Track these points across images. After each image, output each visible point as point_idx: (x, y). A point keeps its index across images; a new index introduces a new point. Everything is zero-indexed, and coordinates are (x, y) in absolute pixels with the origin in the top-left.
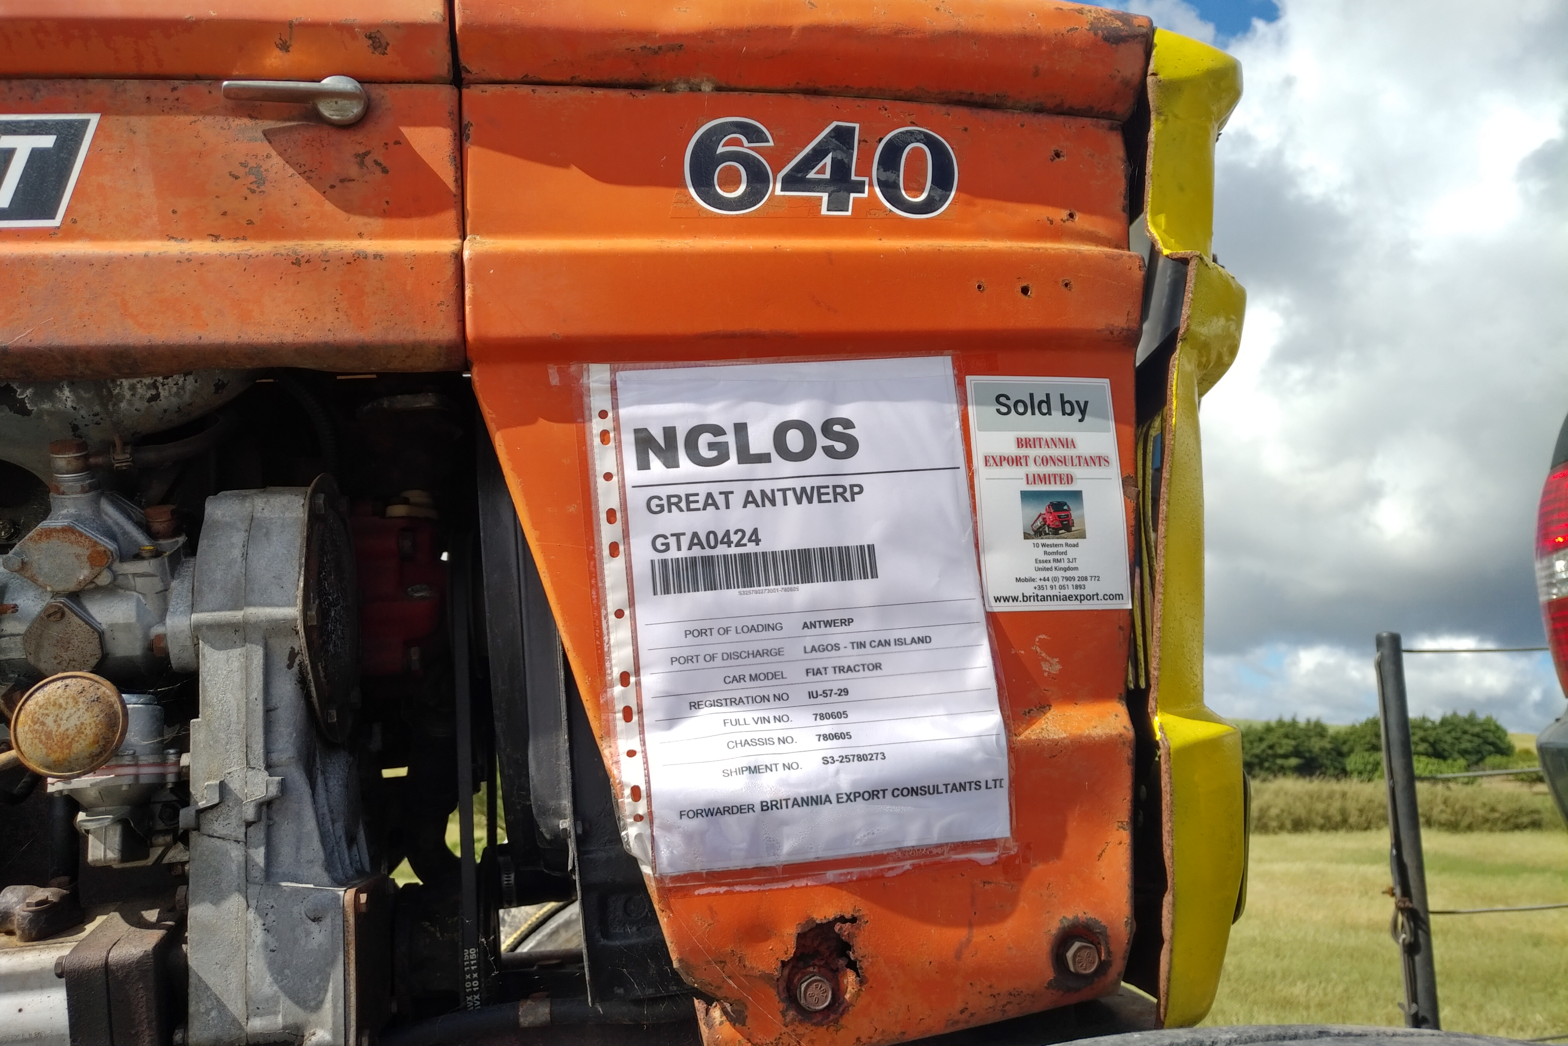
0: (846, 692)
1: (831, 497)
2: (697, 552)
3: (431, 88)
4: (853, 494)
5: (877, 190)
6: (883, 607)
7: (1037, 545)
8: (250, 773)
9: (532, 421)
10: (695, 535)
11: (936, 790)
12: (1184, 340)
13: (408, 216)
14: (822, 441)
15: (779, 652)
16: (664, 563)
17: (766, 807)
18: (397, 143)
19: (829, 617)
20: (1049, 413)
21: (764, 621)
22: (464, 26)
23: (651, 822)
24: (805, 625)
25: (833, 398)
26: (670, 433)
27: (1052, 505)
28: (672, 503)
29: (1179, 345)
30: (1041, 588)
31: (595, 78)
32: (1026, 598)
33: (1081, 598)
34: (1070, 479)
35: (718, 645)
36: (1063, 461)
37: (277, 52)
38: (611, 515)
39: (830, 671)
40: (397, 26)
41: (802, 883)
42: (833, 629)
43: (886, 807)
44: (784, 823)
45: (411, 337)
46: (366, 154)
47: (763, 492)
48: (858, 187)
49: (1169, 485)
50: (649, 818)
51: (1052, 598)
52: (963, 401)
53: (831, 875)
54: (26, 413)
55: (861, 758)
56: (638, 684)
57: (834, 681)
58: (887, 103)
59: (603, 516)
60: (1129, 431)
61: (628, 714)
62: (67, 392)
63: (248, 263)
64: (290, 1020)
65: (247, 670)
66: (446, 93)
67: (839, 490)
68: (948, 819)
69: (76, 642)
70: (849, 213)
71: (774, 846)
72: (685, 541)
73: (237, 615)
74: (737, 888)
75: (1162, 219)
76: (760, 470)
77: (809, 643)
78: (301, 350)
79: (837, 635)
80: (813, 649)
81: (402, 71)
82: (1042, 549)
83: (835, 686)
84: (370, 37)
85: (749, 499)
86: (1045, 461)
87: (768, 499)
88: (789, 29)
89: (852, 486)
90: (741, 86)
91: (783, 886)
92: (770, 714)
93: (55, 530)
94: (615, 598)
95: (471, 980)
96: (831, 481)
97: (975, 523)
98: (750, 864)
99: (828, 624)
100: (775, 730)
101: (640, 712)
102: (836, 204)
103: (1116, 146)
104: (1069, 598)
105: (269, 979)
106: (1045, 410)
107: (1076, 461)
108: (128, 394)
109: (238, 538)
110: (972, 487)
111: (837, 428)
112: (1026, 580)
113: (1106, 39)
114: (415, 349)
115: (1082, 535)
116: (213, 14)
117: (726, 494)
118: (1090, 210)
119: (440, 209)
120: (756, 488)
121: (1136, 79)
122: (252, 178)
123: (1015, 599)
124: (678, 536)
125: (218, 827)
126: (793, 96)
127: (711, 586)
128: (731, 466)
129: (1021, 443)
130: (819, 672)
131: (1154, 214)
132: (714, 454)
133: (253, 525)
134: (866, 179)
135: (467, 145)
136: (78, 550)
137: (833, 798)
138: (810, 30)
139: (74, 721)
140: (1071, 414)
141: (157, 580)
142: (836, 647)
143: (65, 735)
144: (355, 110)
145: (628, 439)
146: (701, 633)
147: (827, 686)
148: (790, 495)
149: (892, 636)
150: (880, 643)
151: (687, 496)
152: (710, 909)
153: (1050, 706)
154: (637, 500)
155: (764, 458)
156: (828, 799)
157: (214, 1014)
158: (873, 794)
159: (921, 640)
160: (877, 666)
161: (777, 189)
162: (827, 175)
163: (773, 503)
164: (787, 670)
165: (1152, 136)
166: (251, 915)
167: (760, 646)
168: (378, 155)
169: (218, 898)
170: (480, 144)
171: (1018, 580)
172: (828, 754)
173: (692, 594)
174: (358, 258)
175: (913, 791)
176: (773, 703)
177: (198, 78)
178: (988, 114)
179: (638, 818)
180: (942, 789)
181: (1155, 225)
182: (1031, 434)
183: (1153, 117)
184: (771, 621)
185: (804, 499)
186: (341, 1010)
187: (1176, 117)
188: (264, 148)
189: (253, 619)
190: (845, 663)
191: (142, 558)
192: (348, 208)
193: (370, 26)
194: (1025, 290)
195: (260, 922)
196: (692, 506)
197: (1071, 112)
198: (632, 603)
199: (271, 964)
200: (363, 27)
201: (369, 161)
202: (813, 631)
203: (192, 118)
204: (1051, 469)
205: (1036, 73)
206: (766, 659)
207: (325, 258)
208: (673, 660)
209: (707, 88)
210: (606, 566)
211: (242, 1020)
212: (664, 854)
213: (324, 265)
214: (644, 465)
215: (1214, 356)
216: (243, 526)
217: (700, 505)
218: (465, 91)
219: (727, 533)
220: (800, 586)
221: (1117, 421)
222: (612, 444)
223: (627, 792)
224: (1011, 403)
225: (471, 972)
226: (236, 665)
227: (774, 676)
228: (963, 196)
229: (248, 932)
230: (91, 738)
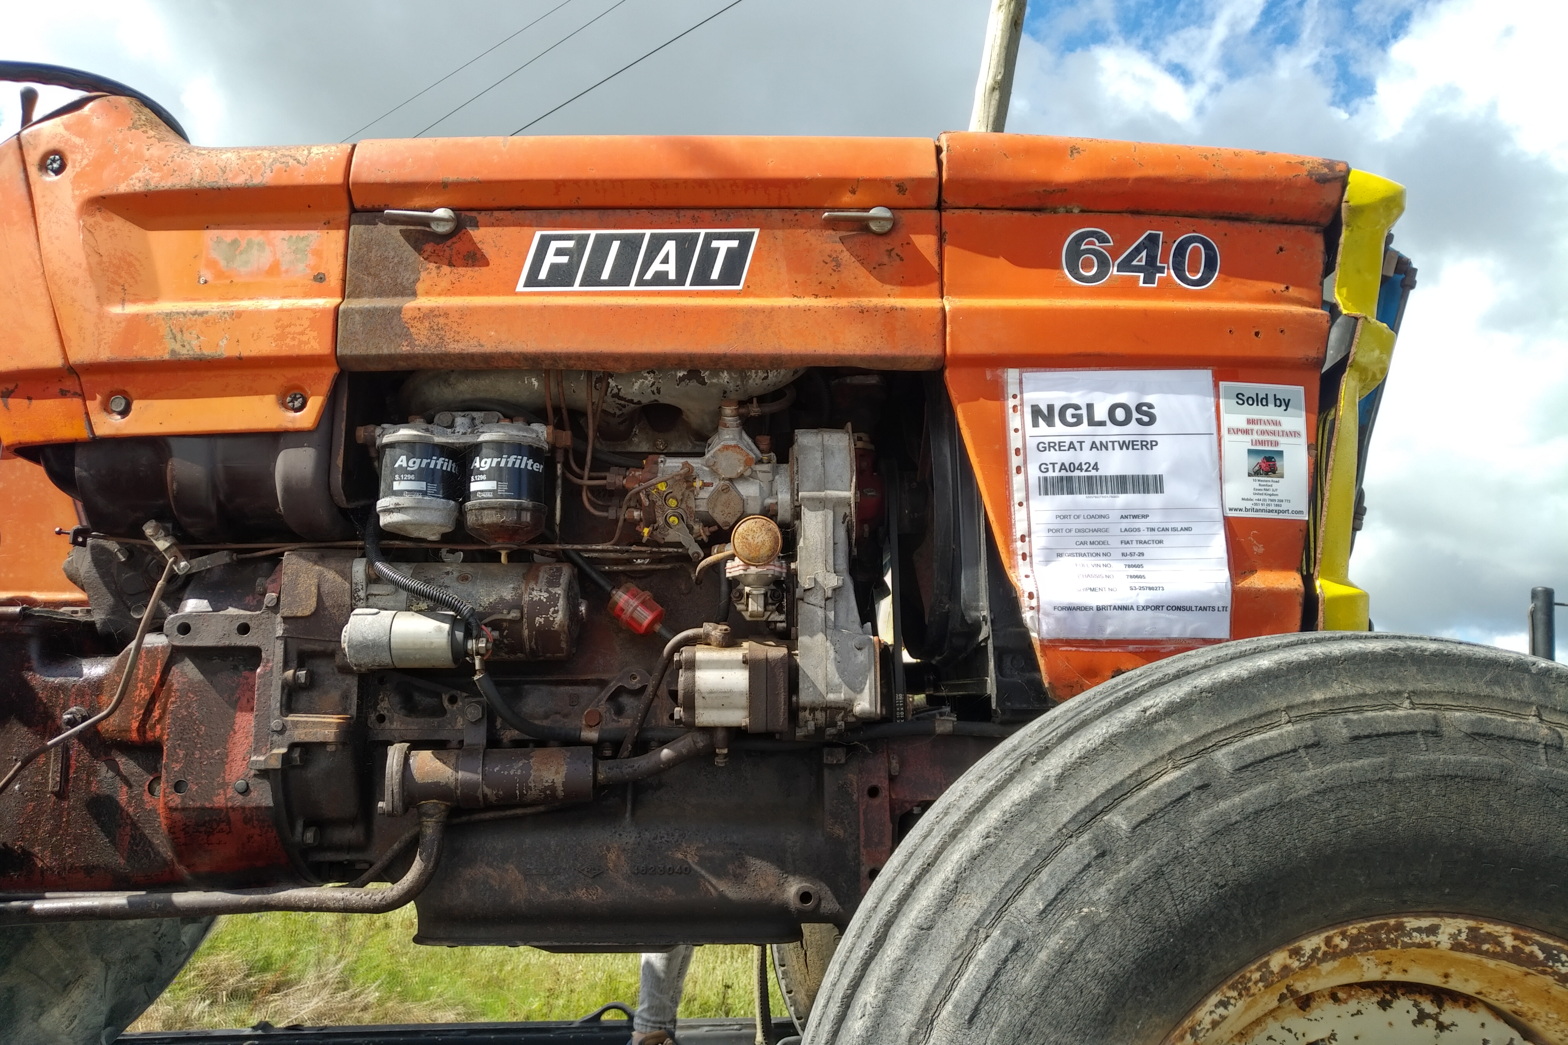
0: (1143, 554)
1: (1139, 447)
2: (1063, 473)
3: (926, 212)
4: (1152, 446)
5: (1172, 272)
6: (1167, 510)
7: (1255, 480)
8: (828, 574)
9: (978, 399)
10: (1063, 464)
11: (1190, 609)
12: (1351, 366)
13: (914, 285)
14: (1135, 415)
15: (1106, 531)
16: (1046, 479)
17: (1099, 609)
18: (908, 244)
19: (1135, 513)
20: (1267, 405)
21: (1099, 513)
22: (948, 180)
23: (1038, 611)
24: (1122, 517)
25: (1143, 391)
26: (1051, 408)
27: (1265, 458)
28: (1051, 446)
29: (1348, 369)
30: (1256, 504)
31: (1013, 206)
32: (1247, 510)
33: (1278, 512)
34: (1277, 444)
35: (1073, 524)
36: (1273, 433)
37: (850, 195)
38: (1017, 451)
39: (1134, 542)
40: (913, 180)
41: (1116, 650)
42: (1137, 520)
43: (1163, 614)
44: (1108, 618)
45: (919, 353)
46: (892, 250)
47: (1101, 443)
48: (1161, 270)
49: (1335, 450)
50: (1038, 609)
51: (1262, 511)
52: (1217, 396)
53: (1131, 648)
54: (704, 383)
55: (1151, 589)
56: (1030, 542)
57: (1136, 548)
58: (1180, 219)
59: (1013, 452)
60: (1314, 418)
61: (1024, 556)
62: (725, 373)
63: (837, 310)
64: (847, 697)
65: (825, 522)
66: (934, 214)
67: (1144, 443)
68: (1196, 625)
69: (732, 504)
70: (1155, 285)
71: (1102, 629)
72: (1057, 467)
73: (822, 494)
74: (1082, 649)
75: (1344, 291)
76: (1100, 430)
77: (1123, 526)
78: (863, 358)
79: (1140, 523)
80: (1126, 530)
81: (912, 203)
82: (1258, 483)
83: (1137, 551)
84: (898, 186)
85: (1093, 446)
86: (1263, 433)
87: (1104, 446)
88: (1128, 179)
89: (1151, 442)
90: (1095, 209)
91: (1106, 650)
92: (1101, 563)
93: (731, 446)
94: (1018, 496)
95: (900, 711)
96: (1140, 438)
97: (1221, 465)
98: (1089, 637)
99: (1135, 517)
100: (1103, 571)
101: (1031, 556)
102: (1149, 279)
103: (1319, 242)
104: (1272, 511)
105: (837, 676)
106: (1264, 403)
107: (1281, 434)
108: (754, 375)
109: (818, 455)
110: (1220, 445)
111: (1145, 408)
112: (1247, 500)
113: (1317, 181)
114: (921, 358)
115: (1282, 477)
116: (819, 175)
117: (1081, 443)
118: (1298, 285)
119: (931, 281)
120: (1097, 440)
121: (1335, 204)
122: (834, 264)
123: (1241, 510)
124: (1053, 464)
125: (812, 599)
126: (1125, 215)
127: (1071, 492)
128: (1084, 428)
129: (1249, 422)
130: (1128, 542)
131: (1339, 288)
132: (1075, 420)
133: (824, 448)
134: (1166, 265)
135: (944, 244)
136: (740, 457)
137: (1135, 608)
138: (1139, 180)
139: (760, 539)
140: (1280, 406)
141: (770, 475)
142: (1138, 530)
143: (757, 545)
144: (888, 226)
145: (1028, 411)
146: (1065, 517)
147: (1132, 551)
148: (1116, 444)
149: (1170, 526)
150: (1163, 529)
151: (1060, 443)
152: (1067, 658)
153: (1256, 571)
154: (1032, 443)
155: (1102, 424)
156: (1132, 608)
157: (811, 689)
158: (1157, 608)
159: (1186, 529)
160: (1160, 542)
161: (1114, 271)
162: (1143, 263)
163: (1107, 448)
164: (1111, 540)
165: (1342, 239)
166: (828, 644)
167: (1096, 527)
168: (898, 250)
169: (812, 634)
170: (951, 244)
171: (1243, 499)
172: (1133, 585)
173: (1060, 496)
174: (892, 310)
175: (1178, 608)
176: (1102, 557)
177: (806, 208)
178: (1239, 225)
179: (1032, 608)
180: (1194, 608)
181: (1340, 294)
182: (1255, 417)
183: (1344, 228)
184: (1103, 513)
185: (1124, 447)
186: (873, 694)
187: (1359, 227)
188: (840, 247)
189: (829, 497)
190: (1143, 539)
191: (763, 463)
192: (883, 280)
193: (899, 180)
194: (1257, 334)
195: (832, 648)
196: (1062, 448)
197: (1292, 223)
198: (1027, 499)
199: (838, 669)
200: (894, 180)
201: (893, 254)
202: (1126, 520)
203: (804, 231)
204: (1266, 438)
205: (1272, 202)
206: (1099, 533)
207: (876, 309)
208: (1049, 530)
209: (1076, 211)
210: (1014, 479)
211: (824, 694)
212: (1044, 628)
213: (875, 313)
214: (1035, 424)
215: (1370, 375)
216: (820, 449)
217: (1066, 448)
218: (943, 213)
219: (1081, 464)
220: (1120, 495)
221: (1307, 411)
222: (1019, 413)
223: (1026, 595)
224: (1245, 398)
225: (899, 706)
226: (820, 519)
227: (1103, 543)
228: (1222, 276)
229: (827, 652)
230: (768, 548)
